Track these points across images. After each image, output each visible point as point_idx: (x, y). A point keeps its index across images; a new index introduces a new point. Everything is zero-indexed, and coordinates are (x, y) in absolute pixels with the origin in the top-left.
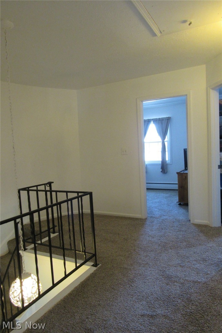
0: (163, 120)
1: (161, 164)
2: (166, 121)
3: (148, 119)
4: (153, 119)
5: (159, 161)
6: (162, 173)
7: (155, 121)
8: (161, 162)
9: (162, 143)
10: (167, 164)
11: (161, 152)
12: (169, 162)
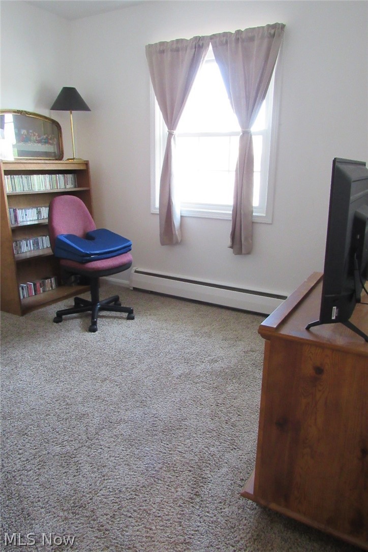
0: (252, 39)
1: (230, 218)
2: (266, 41)
3: (196, 38)
4: (213, 37)
5: (225, 207)
6: (231, 250)
7: (222, 42)
8: (231, 212)
9: (242, 138)
10: (255, 220)
11: (236, 171)
12: (264, 215)
